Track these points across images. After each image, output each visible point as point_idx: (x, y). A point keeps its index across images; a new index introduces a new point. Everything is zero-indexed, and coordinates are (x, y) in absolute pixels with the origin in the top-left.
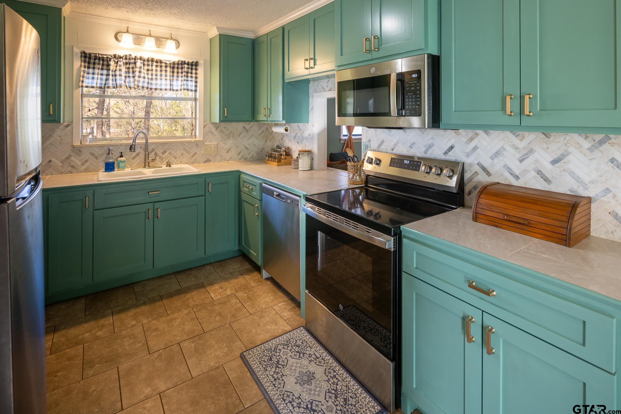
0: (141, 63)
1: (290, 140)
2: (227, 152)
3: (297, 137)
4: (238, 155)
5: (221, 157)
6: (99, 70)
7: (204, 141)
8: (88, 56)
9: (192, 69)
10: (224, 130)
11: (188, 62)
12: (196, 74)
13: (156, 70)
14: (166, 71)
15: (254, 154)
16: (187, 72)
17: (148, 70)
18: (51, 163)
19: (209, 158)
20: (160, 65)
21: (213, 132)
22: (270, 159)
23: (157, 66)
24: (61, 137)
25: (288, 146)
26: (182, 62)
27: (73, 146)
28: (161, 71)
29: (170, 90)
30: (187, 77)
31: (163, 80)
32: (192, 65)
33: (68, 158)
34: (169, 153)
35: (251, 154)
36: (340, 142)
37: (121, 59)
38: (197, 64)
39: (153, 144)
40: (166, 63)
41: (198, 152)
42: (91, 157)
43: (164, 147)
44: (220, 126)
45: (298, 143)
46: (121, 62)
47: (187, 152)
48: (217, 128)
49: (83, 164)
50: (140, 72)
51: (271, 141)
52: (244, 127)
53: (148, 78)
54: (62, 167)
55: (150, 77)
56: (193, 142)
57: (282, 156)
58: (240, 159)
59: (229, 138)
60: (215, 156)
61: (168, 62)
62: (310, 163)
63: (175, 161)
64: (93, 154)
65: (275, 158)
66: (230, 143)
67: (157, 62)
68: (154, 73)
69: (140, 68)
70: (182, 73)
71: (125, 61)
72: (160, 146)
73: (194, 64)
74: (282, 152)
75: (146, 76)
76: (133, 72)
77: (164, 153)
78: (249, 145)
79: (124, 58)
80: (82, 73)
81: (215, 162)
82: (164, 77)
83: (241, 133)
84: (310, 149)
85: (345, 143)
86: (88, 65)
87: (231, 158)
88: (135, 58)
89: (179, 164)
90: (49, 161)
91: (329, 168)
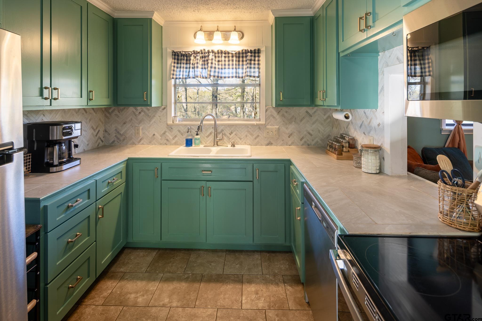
0: (213, 55)
1: (355, 129)
2: (289, 137)
3: (363, 127)
4: (301, 140)
5: (283, 141)
6: (184, 65)
7: (266, 124)
8: (177, 54)
9: (255, 57)
10: (285, 114)
11: (251, 50)
12: (259, 61)
13: (225, 61)
14: (233, 60)
15: (319, 141)
16: (251, 60)
17: (219, 61)
18: (155, 136)
19: (271, 141)
20: (227, 56)
21: (274, 116)
22: (331, 150)
23: (225, 57)
24: (160, 117)
25: (354, 136)
26: (246, 50)
27: (167, 124)
28: (229, 61)
29: (236, 77)
30: (251, 64)
31: (230, 69)
32: (255, 53)
33: (164, 133)
34: (235, 134)
35: (315, 141)
36: (441, 133)
37: (199, 54)
38: (259, 51)
39: (222, 125)
40: (232, 54)
41: (260, 135)
42: (179, 134)
43: (231, 129)
44: (281, 111)
45: (365, 134)
46: (198, 56)
47: (250, 134)
48: (279, 112)
49: (173, 139)
50: (212, 63)
51: (336, 128)
52: (307, 112)
53: (219, 68)
54: (161, 140)
55: (220, 67)
56: (256, 125)
57: (344, 148)
58: (303, 145)
59: (290, 123)
60: (277, 140)
61: (234, 53)
62: (378, 165)
63: (240, 141)
64: (180, 131)
65: (335, 149)
66: (292, 127)
67: (225, 53)
68: (223, 63)
69: (212, 59)
70: (246, 61)
71: (201, 55)
72: (228, 127)
73: (257, 51)
74: (344, 144)
75: (217, 66)
76: (208, 64)
77: (231, 134)
78: (312, 130)
79: (200, 53)
80: (172, 68)
81: (277, 146)
82: (231, 67)
83: (304, 118)
84: (379, 144)
85: (449, 135)
86: (177, 61)
87: (293, 143)
88: (209, 52)
89: (244, 145)
90: (153, 135)
91: (412, 174)
